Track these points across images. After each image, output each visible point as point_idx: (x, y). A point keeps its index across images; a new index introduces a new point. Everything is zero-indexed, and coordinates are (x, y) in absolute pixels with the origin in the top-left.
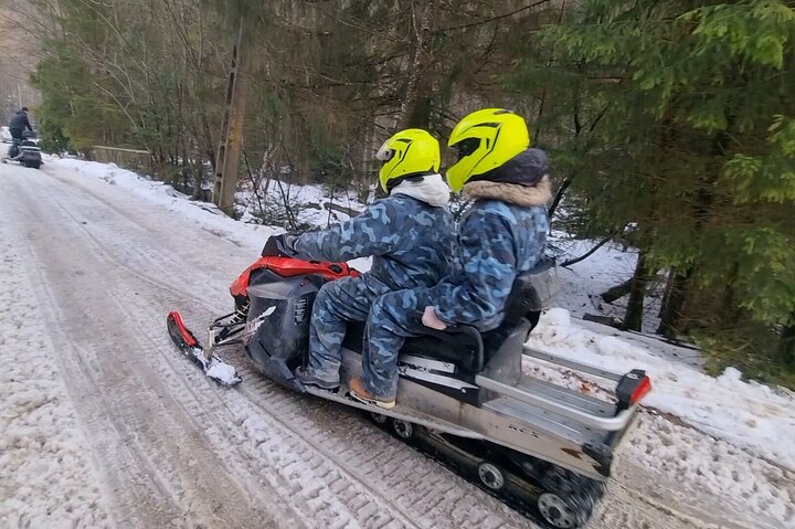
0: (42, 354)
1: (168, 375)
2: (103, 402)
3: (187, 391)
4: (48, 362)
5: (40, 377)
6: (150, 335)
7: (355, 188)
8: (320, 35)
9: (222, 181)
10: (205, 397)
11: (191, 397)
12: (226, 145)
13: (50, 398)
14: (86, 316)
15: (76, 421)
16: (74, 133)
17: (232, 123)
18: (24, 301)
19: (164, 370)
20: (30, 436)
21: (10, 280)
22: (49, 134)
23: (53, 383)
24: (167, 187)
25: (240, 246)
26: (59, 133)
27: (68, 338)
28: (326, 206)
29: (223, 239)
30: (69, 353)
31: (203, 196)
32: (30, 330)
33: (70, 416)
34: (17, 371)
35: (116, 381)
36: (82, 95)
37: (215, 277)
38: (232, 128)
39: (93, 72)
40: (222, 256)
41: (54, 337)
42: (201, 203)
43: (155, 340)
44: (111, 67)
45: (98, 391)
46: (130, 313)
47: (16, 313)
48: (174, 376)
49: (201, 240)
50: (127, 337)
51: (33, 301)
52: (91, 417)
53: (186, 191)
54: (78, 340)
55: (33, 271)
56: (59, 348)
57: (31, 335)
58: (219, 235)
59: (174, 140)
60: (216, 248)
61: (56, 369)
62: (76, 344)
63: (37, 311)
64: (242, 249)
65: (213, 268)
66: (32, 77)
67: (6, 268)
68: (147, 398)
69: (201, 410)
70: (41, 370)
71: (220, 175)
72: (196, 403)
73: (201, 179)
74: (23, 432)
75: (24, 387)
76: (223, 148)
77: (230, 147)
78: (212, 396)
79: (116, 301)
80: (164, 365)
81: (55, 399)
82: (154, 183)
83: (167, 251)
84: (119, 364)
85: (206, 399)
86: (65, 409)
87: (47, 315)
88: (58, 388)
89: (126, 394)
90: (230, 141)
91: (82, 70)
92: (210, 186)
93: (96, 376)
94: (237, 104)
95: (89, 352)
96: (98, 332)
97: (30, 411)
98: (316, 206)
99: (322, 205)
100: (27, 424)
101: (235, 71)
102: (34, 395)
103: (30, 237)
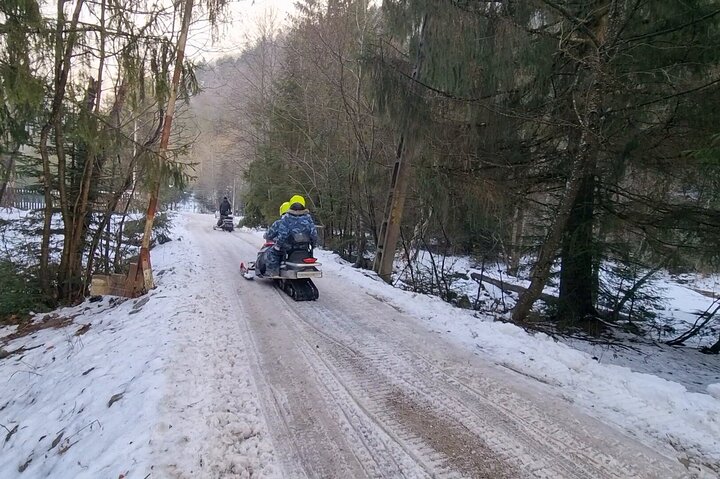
0: (249, 391)
1: (347, 430)
2: (295, 444)
3: (364, 449)
4: (254, 400)
5: (247, 412)
6: (329, 387)
7: (504, 261)
8: (479, 126)
9: (382, 252)
10: (381, 459)
11: (368, 456)
12: (388, 221)
13: (255, 432)
14: (278, 362)
15: (275, 458)
16: (268, 212)
17: (395, 203)
18: (236, 344)
19: (343, 423)
20: (242, 464)
21: (226, 325)
22: (251, 214)
23: (257, 419)
24: (337, 255)
25: (400, 311)
26: (258, 213)
27: (267, 380)
28: (474, 276)
29: (385, 303)
30: (268, 394)
31: (363, 264)
32: (241, 369)
33: (271, 452)
34: (232, 403)
35: (303, 426)
36: (277, 184)
37: (382, 339)
38: (394, 208)
39: (287, 167)
40: (385, 320)
41: (257, 379)
42: (365, 271)
43: (334, 393)
44: (301, 163)
45: (290, 433)
46: (312, 365)
47: (230, 354)
48: (351, 431)
49: (366, 304)
50: (310, 386)
51: (241, 345)
52: (286, 457)
53: (349, 259)
54: (274, 382)
55: (241, 319)
56: (260, 388)
57: (241, 373)
58: (381, 300)
59: (343, 217)
60: (380, 312)
61: (259, 407)
62: (272, 387)
63: (244, 354)
64: (402, 315)
65: (378, 331)
66: (245, 173)
67: (224, 316)
68: (330, 448)
69: (379, 472)
70: (248, 406)
71: (381, 247)
72: (372, 462)
73: (364, 249)
74: (238, 459)
75: (237, 418)
76: (386, 224)
77: (391, 223)
78: (388, 459)
79: (301, 353)
80: (342, 418)
81: (259, 433)
82: (324, 252)
83: (338, 312)
84: (306, 411)
85: (383, 462)
86: (267, 444)
87: (251, 358)
88: (261, 424)
89: (312, 441)
90: (392, 218)
91: (280, 166)
92: (371, 256)
93: (289, 419)
94: (399, 187)
95: (283, 397)
96: (288, 377)
97: (241, 440)
98: (464, 277)
99: (469, 275)
100: (239, 452)
101: (400, 161)
102: (245, 428)
103: (239, 292)
